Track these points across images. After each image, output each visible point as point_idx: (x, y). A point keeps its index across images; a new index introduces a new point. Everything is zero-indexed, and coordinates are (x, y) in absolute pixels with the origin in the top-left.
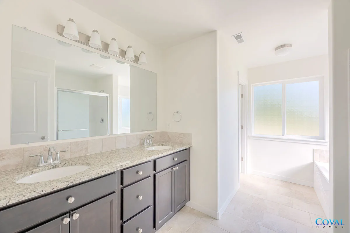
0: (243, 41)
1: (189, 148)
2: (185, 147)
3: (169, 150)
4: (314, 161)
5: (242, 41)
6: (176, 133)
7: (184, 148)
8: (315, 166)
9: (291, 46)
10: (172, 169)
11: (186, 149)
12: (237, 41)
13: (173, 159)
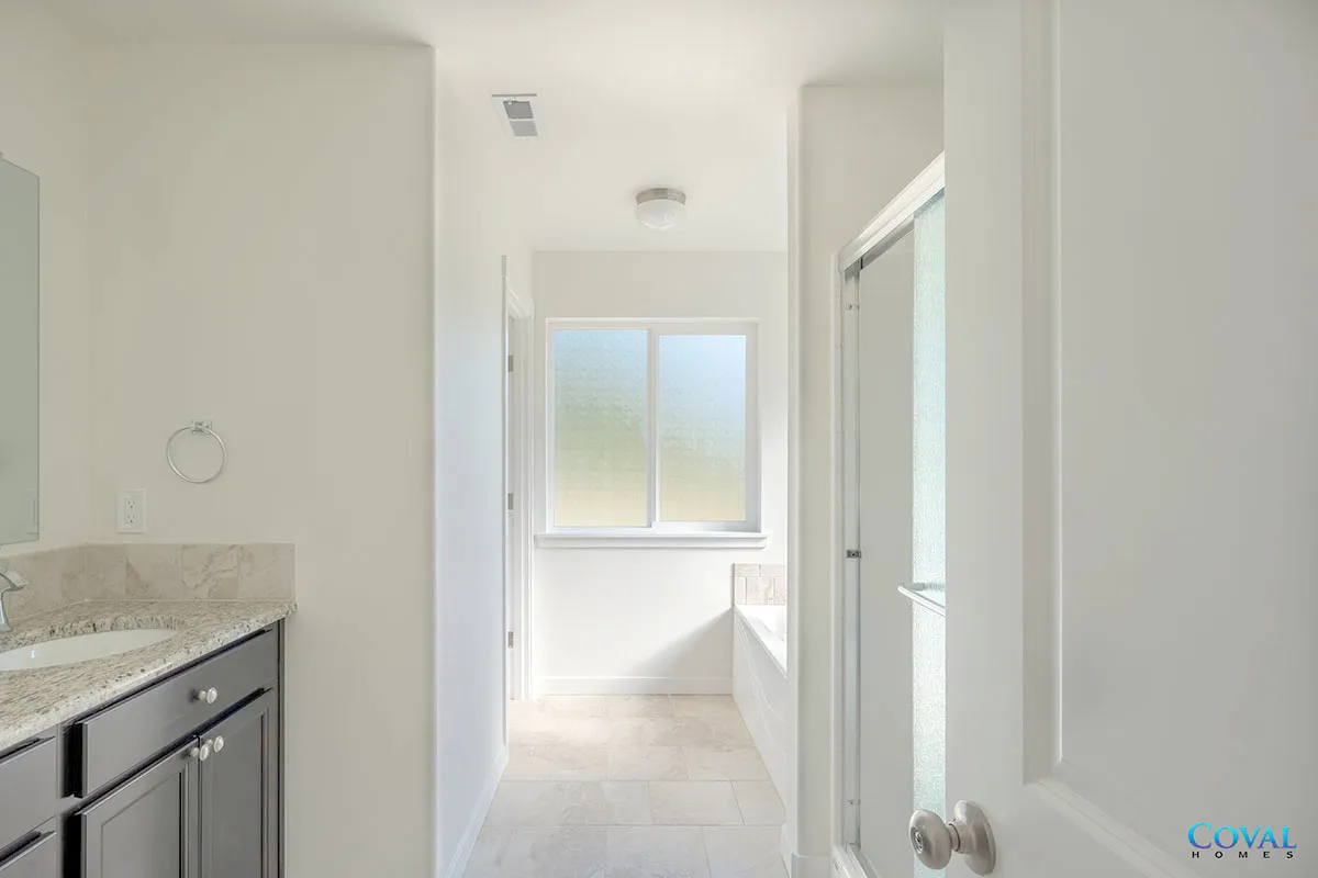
0: (536, 134)
1: (280, 624)
2: (261, 617)
3: (168, 647)
4: (733, 605)
5: (530, 130)
6: (185, 547)
7: (255, 628)
8: (736, 619)
9: (682, 198)
10: (187, 754)
11: (260, 632)
12: (514, 126)
13: (194, 697)
